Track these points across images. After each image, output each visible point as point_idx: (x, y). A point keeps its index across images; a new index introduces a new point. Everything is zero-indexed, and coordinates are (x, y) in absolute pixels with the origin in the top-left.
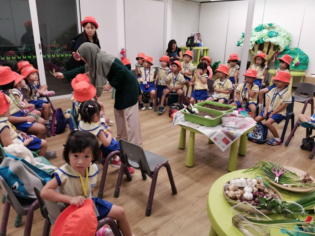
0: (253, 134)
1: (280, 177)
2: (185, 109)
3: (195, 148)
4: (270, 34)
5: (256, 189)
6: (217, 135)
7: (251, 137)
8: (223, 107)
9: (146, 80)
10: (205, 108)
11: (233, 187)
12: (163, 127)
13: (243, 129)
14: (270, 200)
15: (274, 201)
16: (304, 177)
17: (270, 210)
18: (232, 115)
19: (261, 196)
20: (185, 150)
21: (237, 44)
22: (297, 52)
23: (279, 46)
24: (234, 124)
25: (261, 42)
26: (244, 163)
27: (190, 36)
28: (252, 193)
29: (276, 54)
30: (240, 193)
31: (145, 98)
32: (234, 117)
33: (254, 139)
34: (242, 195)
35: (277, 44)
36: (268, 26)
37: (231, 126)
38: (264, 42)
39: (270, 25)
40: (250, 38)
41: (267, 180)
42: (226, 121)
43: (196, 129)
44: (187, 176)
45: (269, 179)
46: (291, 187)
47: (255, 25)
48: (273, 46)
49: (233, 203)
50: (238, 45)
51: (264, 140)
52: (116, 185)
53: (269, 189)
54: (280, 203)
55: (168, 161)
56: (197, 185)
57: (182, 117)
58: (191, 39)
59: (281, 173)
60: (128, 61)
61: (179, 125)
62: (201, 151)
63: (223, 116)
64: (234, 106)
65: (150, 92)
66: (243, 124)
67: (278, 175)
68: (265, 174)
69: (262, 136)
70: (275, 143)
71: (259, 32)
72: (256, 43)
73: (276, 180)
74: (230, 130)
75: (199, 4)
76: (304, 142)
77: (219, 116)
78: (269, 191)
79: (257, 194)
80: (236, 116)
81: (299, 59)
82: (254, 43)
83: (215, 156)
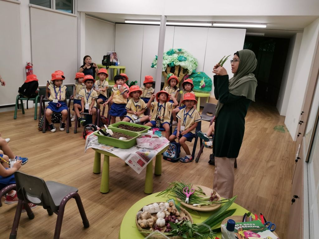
0: (168, 153)
1: (190, 197)
2: (98, 131)
3: (110, 172)
4: (180, 58)
5: (168, 213)
6: (132, 158)
7: (166, 155)
8: (138, 128)
9: (56, 98)
10: (120, 129)
11: (145, 214)
12: (77, 150)
13: (157, 150)
14: (181, 223)
15: (185, 224)
16: (211, 195)
17: (182, 235)
18: (147, 136)
19: (173, 220)
20: (100, 174)
21: (152, 65)
22: (202, 76)
23: (187, 69)
24: (149, 145)
25: (172, 65)
26: (160, 183)
27: (106, 55)
28: (165, 218)
29: (185, 77)
30: (153, 220)
31: (56, 118)
32: (148, 138)
33: (168, 158)
34: (155, 222)
35: (186, 68)
36: (178, 51)
37: (146, 147)
38: (175, 65)
39: (180, 50)
40: (162, 61)
41: (179, 202)
42: (141, 142)
43: (110, 152)
44: (101, 204)
45: (181, 201)
46: (200, 206)
47: (167, 49)
48: (183, 69)
49: (145, 233)
50: (153, 67)
51: (177, 158)
52: (12, 227)
53: (181, 211)
54: (191, 226)
55: (77, 191)
56: (112, 213)
57: (95, 139)
58: (107, 57)
59: (190, 193)
60: (34, 77)
61: (92, 148)
62: (118, 174)
63: (138, 137)
64: (148, 126)
65: (62, 112)
66: (157, 145)
67: (188, 195)
68: (177, 195)
69: (175, 154)
70: (187, 160)
71: (170, 56)
72: (168, 65)
73: (187, 201)
74: (145, 151)
75: (114, 24)
76: (211, 158)
77: (134, 137)
78: (180, 214)
79: (169, 218)
80: (150, 137)
81: (204, 82)
82: (166, 66)
83: (132, 179)
